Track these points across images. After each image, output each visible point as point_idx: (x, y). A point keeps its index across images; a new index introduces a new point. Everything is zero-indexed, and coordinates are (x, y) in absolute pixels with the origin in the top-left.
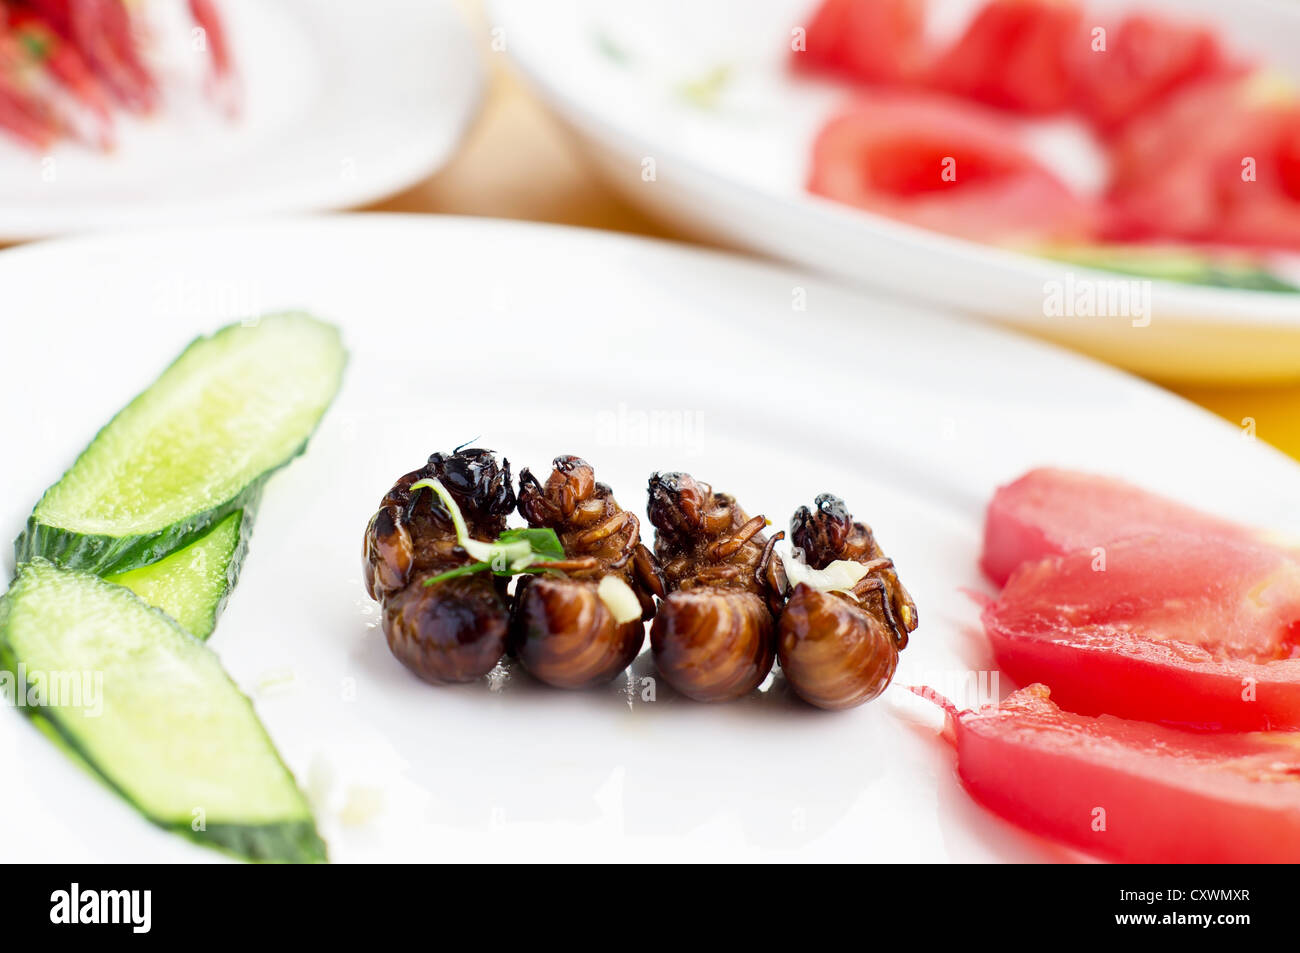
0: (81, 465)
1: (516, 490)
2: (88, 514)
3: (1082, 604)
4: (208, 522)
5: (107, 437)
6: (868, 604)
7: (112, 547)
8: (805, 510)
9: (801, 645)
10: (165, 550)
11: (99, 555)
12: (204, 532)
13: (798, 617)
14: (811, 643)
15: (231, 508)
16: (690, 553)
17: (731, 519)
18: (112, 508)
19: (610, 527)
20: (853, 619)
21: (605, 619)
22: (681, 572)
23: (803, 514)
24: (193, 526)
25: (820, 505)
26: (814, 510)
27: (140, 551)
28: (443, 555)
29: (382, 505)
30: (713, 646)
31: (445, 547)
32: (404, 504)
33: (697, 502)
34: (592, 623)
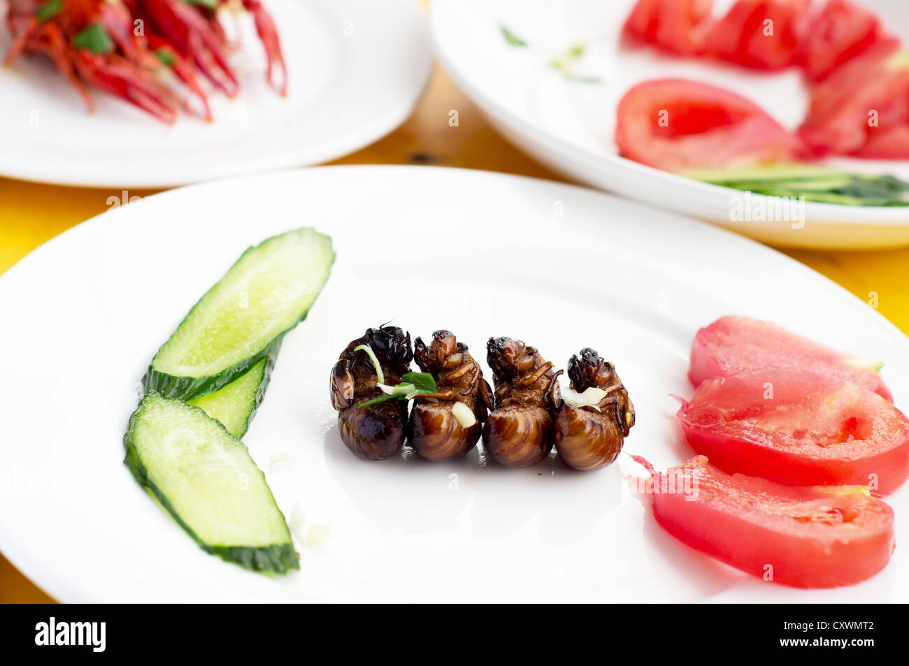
0: (181, 331)
1: (414, 349)
2: (181, 363)
3: (731, 408)
4: (247, 366)
5: (196, 313)
6: (608, 411)
7: (193, 384)
8: (575, 357)
9: (565, 439)
10: (222, 384)
11: (186, 389)
12: (245, 371)
13: (563, 423)
14: (569, 437)
15: (261, 356)
16: (510, 383)
17: (534, 363)
18: (195, 358)
19: (463, 371)
20: (593, 424)
21: (455, 427)
22: (504, 394)
23: (573, 360)
24: (239, 369)
25: (583, 355)
26: (580, 358)
27: (210, 384)
28: (371, 388)
29: (340, 358)
30: (515, 440)
31: (372, 384)
32: (350, 358)
33: (514, 355)
34: (448, 429)
